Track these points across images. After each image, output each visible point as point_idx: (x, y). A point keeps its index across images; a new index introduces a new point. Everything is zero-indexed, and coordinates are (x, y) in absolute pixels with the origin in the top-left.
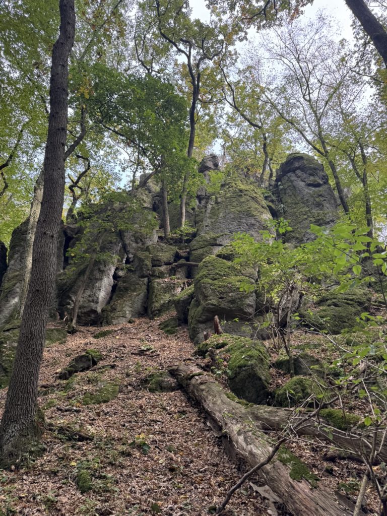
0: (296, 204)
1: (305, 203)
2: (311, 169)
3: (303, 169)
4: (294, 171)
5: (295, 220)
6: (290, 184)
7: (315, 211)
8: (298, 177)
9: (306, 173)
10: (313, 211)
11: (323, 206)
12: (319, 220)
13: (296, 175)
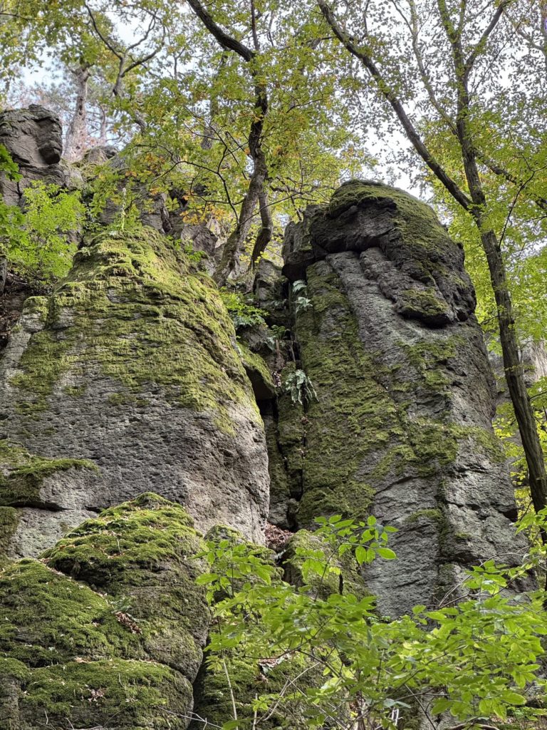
6: (337, 296)
8: (372, 277)
9: (399, 266)
13: (364, 267)
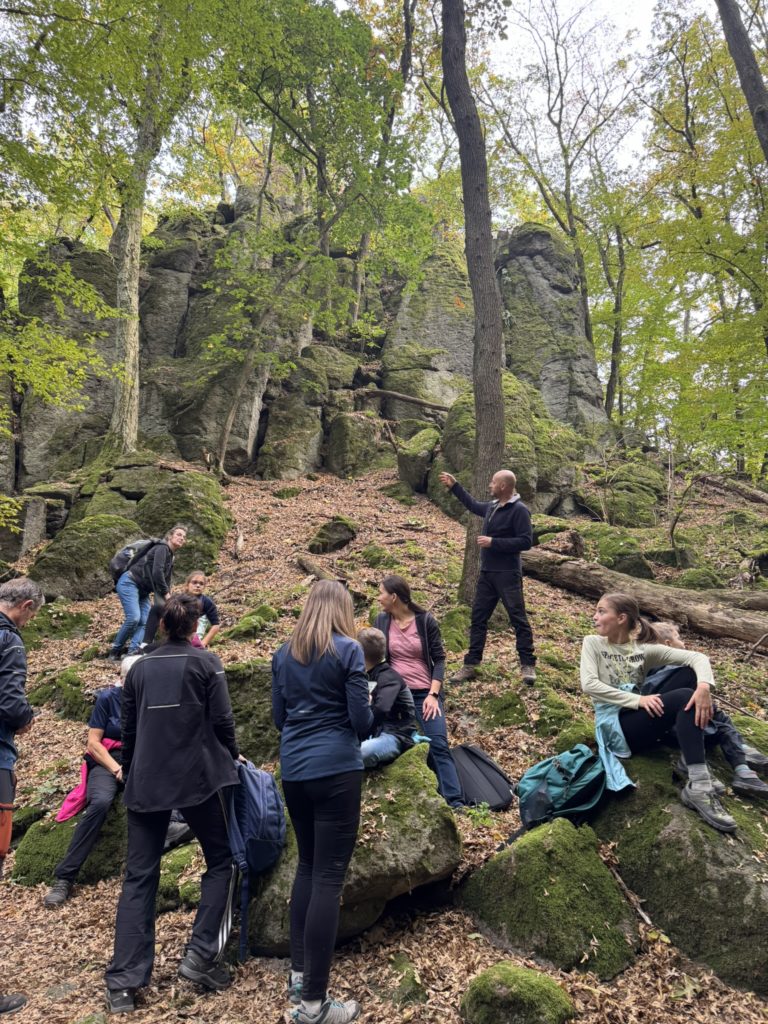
0: (531, 315)
1: (546, 317)
2: (560, 259)
3: (546, 255)
4: (531, 256)
5: (528, 343)
6: (523, 277)
7: (561, 334)
8: (539, 269)
9: (551, 264)
10: (557, 333)
11: (573, 328)
12: (567, 351)
13: (535, 264)
